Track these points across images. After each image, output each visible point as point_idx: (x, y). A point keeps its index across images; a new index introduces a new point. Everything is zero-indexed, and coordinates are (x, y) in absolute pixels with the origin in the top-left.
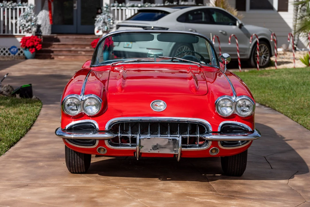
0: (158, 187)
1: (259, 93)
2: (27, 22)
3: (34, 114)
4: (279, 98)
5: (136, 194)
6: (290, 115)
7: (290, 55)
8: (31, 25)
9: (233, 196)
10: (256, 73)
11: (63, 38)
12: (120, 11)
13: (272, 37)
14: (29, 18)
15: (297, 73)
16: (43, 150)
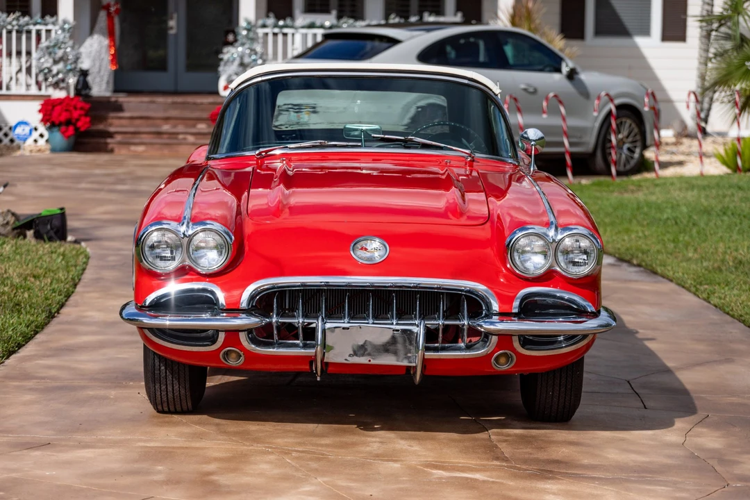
0: (368, 449)
1: (616, 234)
2: (56, 62)
3: (70, 279)
4: (664, 245)
5: (314, 465)
6: (691, 284)
7: (690, 147)
8: (65, 71)
9: (551, 472)
10: (608, 186)
11: (142, 102)
12: (280, 37)
13: (646, 100)
14: (60, 53)
15: (708, 186)
16: (89, 362)
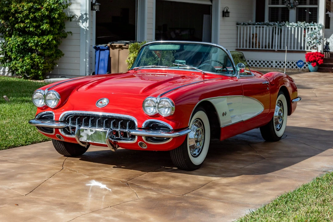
2: (313, 39)
14: (314, 36)
